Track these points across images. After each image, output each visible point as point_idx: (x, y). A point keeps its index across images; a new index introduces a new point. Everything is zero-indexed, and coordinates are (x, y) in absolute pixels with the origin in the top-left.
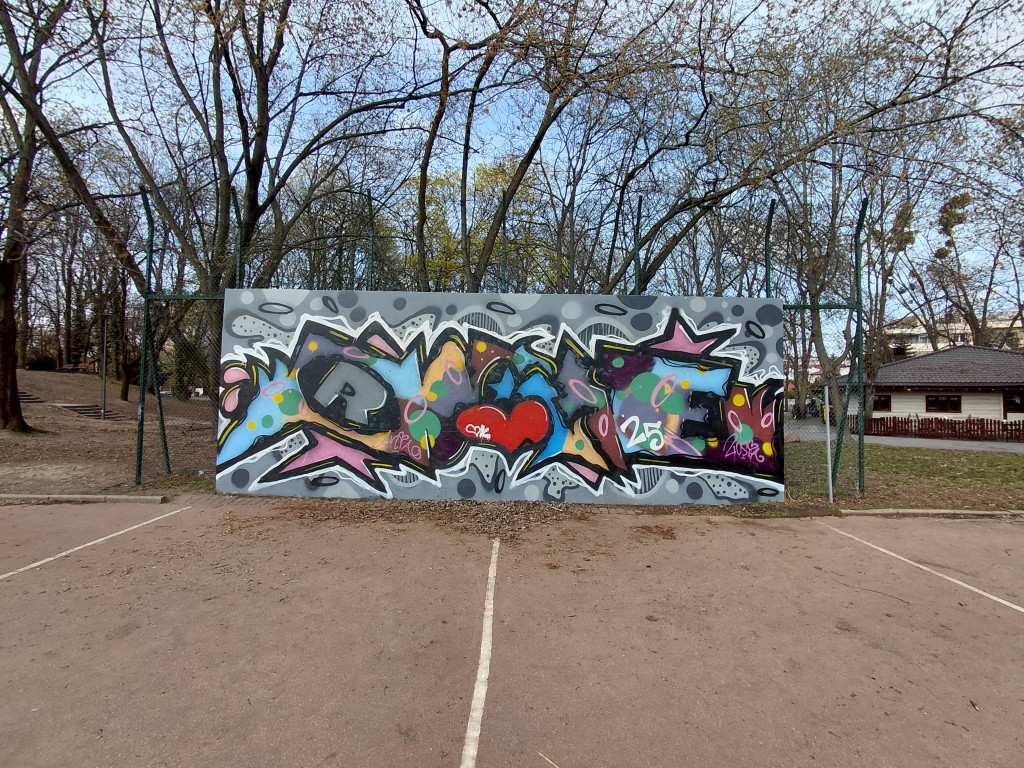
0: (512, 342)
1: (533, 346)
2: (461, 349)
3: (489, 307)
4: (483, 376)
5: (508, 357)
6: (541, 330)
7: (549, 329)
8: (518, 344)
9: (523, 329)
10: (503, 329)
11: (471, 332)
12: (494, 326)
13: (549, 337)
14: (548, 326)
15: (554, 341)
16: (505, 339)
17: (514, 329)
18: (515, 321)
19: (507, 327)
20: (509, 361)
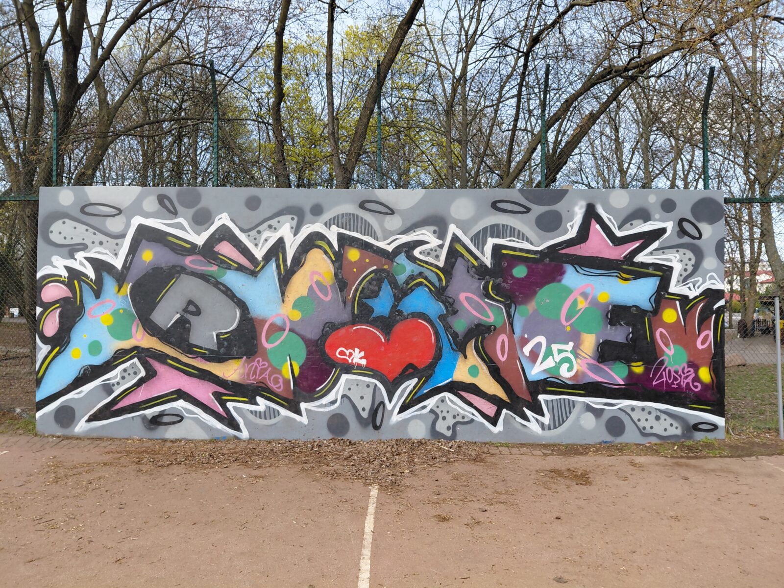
0: (390, 249)
1: (416, 253)
2: (330, 257)
3: (362, 206)
4: (356, 290)
5: (386, 267)
6: (426, 234)
7: (434, 232)
8: (397, 251)
9: (405, 232)
10: (379, 233)
11: (341, 238)
12: (368, 229)
13: (434, 242)
14: (433, 228)
15: (441, 246)
16: (382, 245)
17: (392, 233)
18: (394, 223)
19: (384, 230)
20: (387, 272)
